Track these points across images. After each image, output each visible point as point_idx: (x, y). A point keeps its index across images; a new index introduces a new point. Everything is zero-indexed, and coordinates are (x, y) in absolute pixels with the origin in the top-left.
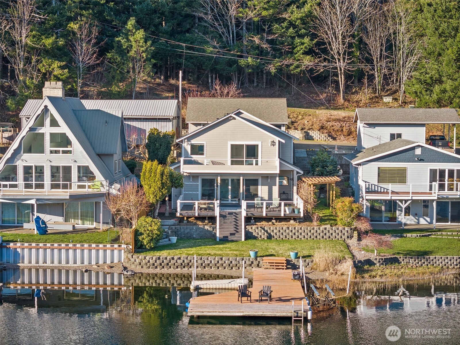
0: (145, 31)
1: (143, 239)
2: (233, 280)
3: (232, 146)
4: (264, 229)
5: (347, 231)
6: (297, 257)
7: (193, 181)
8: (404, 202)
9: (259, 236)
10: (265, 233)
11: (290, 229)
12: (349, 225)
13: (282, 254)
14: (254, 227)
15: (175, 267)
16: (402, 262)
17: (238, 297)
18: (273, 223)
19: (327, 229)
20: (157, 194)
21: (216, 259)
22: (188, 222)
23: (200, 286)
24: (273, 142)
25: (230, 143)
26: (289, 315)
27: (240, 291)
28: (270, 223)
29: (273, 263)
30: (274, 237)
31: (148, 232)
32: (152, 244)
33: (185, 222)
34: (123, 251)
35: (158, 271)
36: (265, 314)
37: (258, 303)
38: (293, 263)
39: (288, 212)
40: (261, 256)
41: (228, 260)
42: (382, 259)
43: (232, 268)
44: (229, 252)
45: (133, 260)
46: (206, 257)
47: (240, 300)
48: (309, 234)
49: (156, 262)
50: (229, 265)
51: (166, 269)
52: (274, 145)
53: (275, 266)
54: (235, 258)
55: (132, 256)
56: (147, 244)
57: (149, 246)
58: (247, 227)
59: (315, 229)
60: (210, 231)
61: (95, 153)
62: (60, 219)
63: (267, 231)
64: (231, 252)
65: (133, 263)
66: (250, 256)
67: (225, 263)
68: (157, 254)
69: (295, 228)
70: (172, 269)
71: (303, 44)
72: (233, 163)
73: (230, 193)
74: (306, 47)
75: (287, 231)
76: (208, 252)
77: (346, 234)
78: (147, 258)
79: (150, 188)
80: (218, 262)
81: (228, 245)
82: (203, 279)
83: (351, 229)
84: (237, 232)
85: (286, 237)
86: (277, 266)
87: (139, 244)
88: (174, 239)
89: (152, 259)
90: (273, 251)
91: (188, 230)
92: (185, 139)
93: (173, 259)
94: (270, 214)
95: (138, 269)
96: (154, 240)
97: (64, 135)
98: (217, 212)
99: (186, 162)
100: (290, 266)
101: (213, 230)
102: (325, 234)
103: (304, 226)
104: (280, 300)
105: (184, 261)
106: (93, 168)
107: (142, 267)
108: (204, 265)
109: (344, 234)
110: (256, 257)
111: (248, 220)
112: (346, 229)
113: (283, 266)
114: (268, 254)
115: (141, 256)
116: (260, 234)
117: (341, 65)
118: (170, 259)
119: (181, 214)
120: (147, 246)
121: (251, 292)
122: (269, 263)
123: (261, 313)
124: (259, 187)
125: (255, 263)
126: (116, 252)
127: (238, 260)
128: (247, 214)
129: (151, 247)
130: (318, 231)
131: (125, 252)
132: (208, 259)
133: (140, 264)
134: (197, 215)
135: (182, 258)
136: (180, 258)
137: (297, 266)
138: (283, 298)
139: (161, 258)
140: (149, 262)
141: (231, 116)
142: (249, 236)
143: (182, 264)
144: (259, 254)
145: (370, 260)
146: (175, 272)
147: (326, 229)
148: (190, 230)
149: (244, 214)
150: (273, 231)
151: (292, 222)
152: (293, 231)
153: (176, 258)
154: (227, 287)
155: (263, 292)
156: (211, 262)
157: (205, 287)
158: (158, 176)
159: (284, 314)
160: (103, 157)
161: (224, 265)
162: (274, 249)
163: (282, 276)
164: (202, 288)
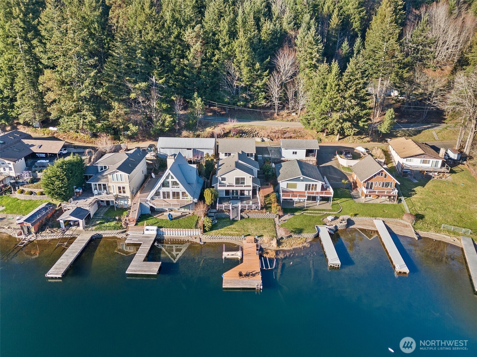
2: (237, 252)
4: (247, 214)
9: (245, 217)
13: (253, 234)
20: (210, 202)
24: (250, 177)
25: (235, 177)
29: (250, 240)
38: (256, 239)
39: (255, 207)
41: (235, 237)
42: (286, 237)
43: (236, 240)
48: (262, 216)
55: (203, 234)
58: (241, 213)
60: (228, 215)
61: (187, 183)
68: (211, 234)
72: (236, 185)
76: (228, 232)
77: (275, 216)
79: (208, 200)
81: (235, 223)
84: (238, 216)
85: (254, 217)
87: (205, 229)
88: (216, 221)
91: (221, 215)
93: (216, 237)
97: (176, 182)
103: (260, 213)
105: (220, 237)
106: (187, 193)
108: (227, 238)
110: (244, 237)
114: (248, 234)
115: (206, 235)
123: (246, 287)
126: (197, 232)
128: (241, 208)
129: (209, 230)
130: (265, 215)
131: (200, 232)
133: (205, 238)
134: (224, 209)
138: (253, 273)
142: (242, 218)
145: (282, 237)
147: (268, 214)
150: (250, 215)
159: (253, 287)
160: (190, 184)
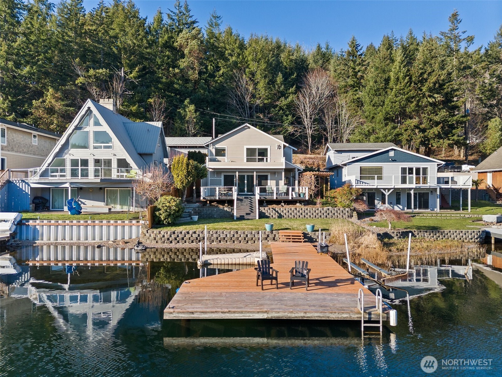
0: (195, 106)
1: (161, 214)
2: (248, 253)
3: (248, 149)
4: (275, 210)
5: (348, 212)
6: (314, 231)
7: (217, 177)
8: (387, 190)
9: (271, 216)
10: (276, 213)
11: (298, 209)
12: (348, 206)
13: (297, 227)
14: (266, 208)
15: (191, 241)
16: (417, 236)
17: (256, 279)
18: (282, 205)
19: (330, 210)
20: (183, 181)
21: (232, 233)
22: (211, 205)
23: (209, 261)
24: (279, 146)
25: (246, 147)
26: (354, 317)
27: (260, 270)
28: (280, 206)
29: (290, 236)
30: (284, 217)
31: (165, 208)
32: (169, 219)
33: (208, 205)
34: (141, 227)
35: (173, 245)
36: (308, 315)
37: (288, 289)
38: (309, 236)
39: (294, 196)
40: (276, 230)
41: (244, 233)
42: (399, 233)
43: (247, 242)
44: (245, 227)
45: (147, 235)
46: (221, 231)
47: (260, 283)
48: (314, 214)
49: (171, 236)
50: (245, 239)
51: (181, 244)
52: (280, 149)
53: (292, 239)
54: (251, 231)
55: (147, 231)
56: (165, 219)
57: (166, 222)
58: (260, 208)
59: (319, 210)
60: (229, 212)
61: (137, 152)
62: (102, 204)
63: (277, 212)
64: (247, 226)
65: (148, 238)
66: (265, 229)
67: (240, 236)
68: (173, 229)
69: (302, 209)
70: (187, 243)
71: (288, 119)
72: (248, 160)
73: (246, 186)
74: (289, 121)
75: (295, 211)
76: (224, 227)
77: (347, 213)
78: (162, 232)
79: (178, 176)
80: (234, 235)
81: (244, 222)
82: (219, 253)
83: (351, 210)
84: (252, 212)
85: (294, 217)
86: (295, 239)
87: (157, 219)
88: (196, 218)
89: (167, 234)
90: (287, 226)
91: (210, 211)
92: (211, 144)
93: (188, 233)
94: (280, 198)
95: (153, 244)
96: (172, 216)
97: (105, 133)
98: (235, 197)
99: (211, 160)
100: (307, 240)
101: (232, 211)
102: (329, 214)
103: (309, 207)
104: (320, 283)
105: (199, 235)
106: (130, 160)
107: (157, 242)
108: (219, 238)
109: (345, 214)
110: (272, 231)
111: (261, 203)
112: (347, 209)
113: (301, 239)
114: (282, 228)
115: (156, 231)
116: (272, 214)
117: (309, 132)
118: (184, 233)
119: (204, 198)
120: (165, 222)
121: (277, 272)
122: (285, 236)
123: (302, 314)
124: (269, 181)
125: (271, 236)
126: (134, 228)
127: (253, 233)
128: (260, 198)
129: (169, 223)
130: (322, 211)
131: (142, 227)
132: (223, 233)
133: (155, 239)
134: (217, 198)
135: (197, 233)
136: (195, 233)
137: (314, 240)
138: (323, 280)
139: (176, 232)
140: (164, 236)
141: (246, 126)
142: (262, 216)
143: (197, 239)
144: (274, 228)
145: (387, 233)
146: (190, 247)
147: (328, 209)
148: (212, 211)
149: (257, 197)
150: (283, 211)
151: (298, 204)
152: (301, 212)
153: (191, 232)
154: (241, 262)
155: (296, 271)
156: (226, 235)
157: (216, 262)
158: (184, 166)
159: (344, 316)
160: (144, 157)
161: (240, 239)
162: (287, 224)
163: (304, 248)
164: (211, 264)
